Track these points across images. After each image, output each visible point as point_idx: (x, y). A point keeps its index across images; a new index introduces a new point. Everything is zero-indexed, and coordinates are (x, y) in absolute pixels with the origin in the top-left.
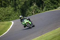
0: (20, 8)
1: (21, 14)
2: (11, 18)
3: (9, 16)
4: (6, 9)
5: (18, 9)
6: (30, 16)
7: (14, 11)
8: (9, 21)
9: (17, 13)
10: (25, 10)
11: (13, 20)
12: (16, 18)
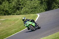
0: (47, 1)
1: (47, 7)
2: (37, 11)
3: (36, 9)
4: (32, 2)
5: (44, 2)
6: (56, 8)
7: (40, 4)
8: (35, 13)
9: (43, 6)
10: (51, 2)
11: (39, 13)
12: (42, 11)
